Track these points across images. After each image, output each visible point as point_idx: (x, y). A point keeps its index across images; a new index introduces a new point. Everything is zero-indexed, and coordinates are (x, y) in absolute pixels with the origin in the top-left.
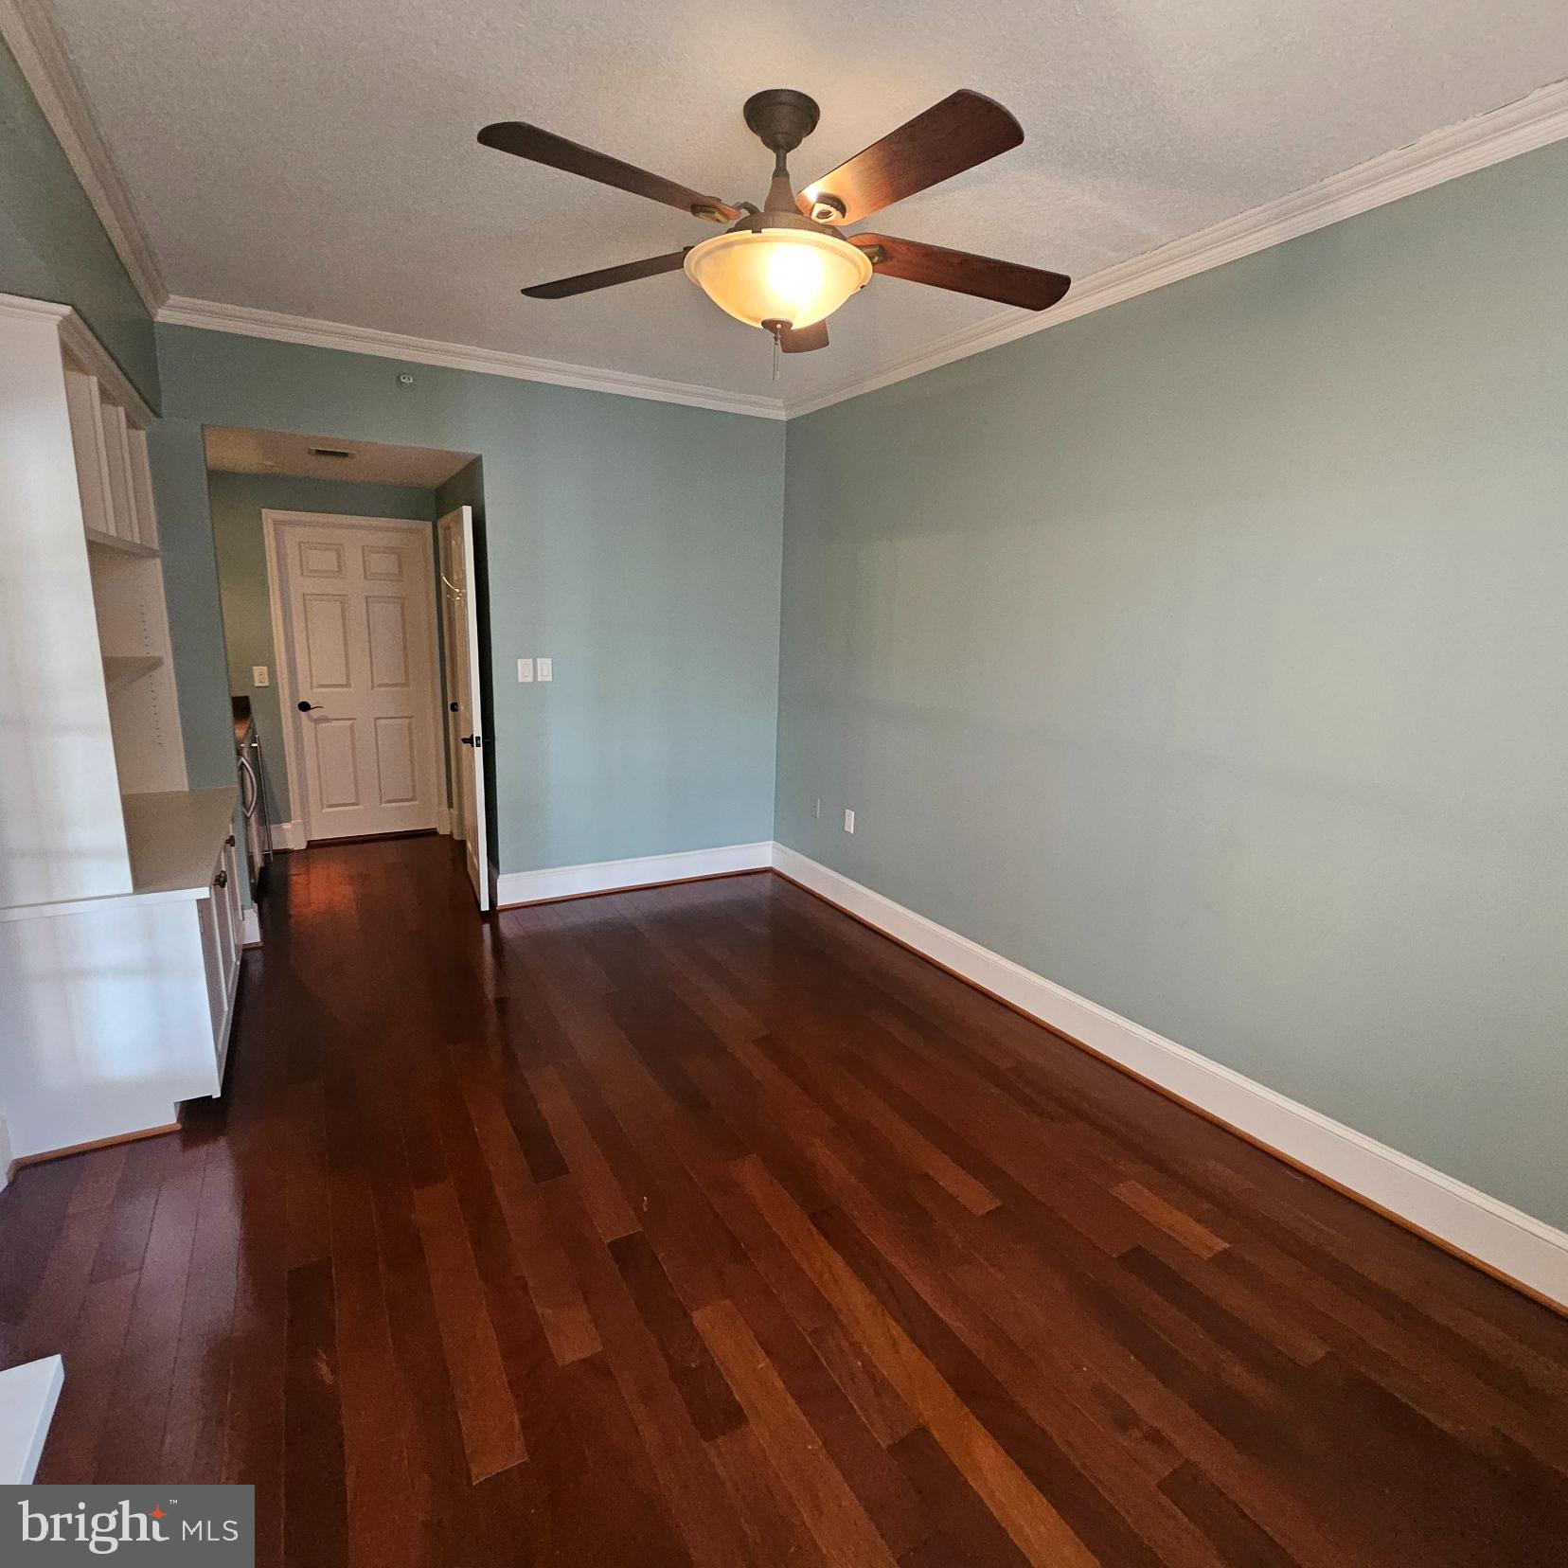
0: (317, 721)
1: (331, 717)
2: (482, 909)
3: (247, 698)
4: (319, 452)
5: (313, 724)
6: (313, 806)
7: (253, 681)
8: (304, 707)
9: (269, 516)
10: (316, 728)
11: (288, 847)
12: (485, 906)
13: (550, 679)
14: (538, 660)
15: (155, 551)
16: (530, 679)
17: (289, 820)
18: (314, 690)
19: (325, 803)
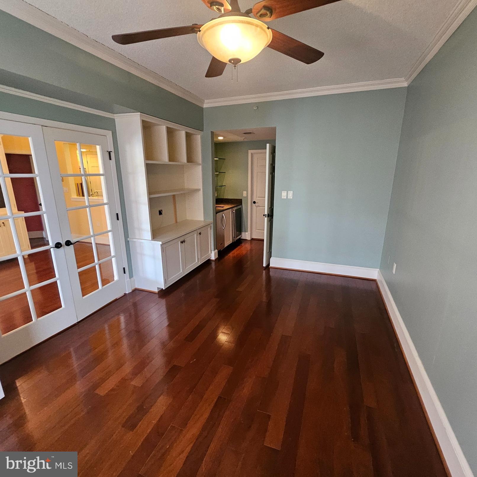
0: (257, 207)
1: (260, 206)
2: (264, 266)
3: (241, 200)
4: (245, 133)
5: (256, 207)
6: (254, 229)
7: (243, 195)
8: (254, 202)
9: (250, 152)
10: (256, 209)
11: (247, 239)
12: (264, 265)
13: (292, 198)
14: (289, 191)
15: (200, 164)
16: (285, 198)
17: (247, 232)
18: (257, 198)
19: (257, 229)
